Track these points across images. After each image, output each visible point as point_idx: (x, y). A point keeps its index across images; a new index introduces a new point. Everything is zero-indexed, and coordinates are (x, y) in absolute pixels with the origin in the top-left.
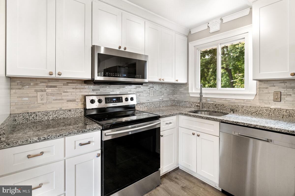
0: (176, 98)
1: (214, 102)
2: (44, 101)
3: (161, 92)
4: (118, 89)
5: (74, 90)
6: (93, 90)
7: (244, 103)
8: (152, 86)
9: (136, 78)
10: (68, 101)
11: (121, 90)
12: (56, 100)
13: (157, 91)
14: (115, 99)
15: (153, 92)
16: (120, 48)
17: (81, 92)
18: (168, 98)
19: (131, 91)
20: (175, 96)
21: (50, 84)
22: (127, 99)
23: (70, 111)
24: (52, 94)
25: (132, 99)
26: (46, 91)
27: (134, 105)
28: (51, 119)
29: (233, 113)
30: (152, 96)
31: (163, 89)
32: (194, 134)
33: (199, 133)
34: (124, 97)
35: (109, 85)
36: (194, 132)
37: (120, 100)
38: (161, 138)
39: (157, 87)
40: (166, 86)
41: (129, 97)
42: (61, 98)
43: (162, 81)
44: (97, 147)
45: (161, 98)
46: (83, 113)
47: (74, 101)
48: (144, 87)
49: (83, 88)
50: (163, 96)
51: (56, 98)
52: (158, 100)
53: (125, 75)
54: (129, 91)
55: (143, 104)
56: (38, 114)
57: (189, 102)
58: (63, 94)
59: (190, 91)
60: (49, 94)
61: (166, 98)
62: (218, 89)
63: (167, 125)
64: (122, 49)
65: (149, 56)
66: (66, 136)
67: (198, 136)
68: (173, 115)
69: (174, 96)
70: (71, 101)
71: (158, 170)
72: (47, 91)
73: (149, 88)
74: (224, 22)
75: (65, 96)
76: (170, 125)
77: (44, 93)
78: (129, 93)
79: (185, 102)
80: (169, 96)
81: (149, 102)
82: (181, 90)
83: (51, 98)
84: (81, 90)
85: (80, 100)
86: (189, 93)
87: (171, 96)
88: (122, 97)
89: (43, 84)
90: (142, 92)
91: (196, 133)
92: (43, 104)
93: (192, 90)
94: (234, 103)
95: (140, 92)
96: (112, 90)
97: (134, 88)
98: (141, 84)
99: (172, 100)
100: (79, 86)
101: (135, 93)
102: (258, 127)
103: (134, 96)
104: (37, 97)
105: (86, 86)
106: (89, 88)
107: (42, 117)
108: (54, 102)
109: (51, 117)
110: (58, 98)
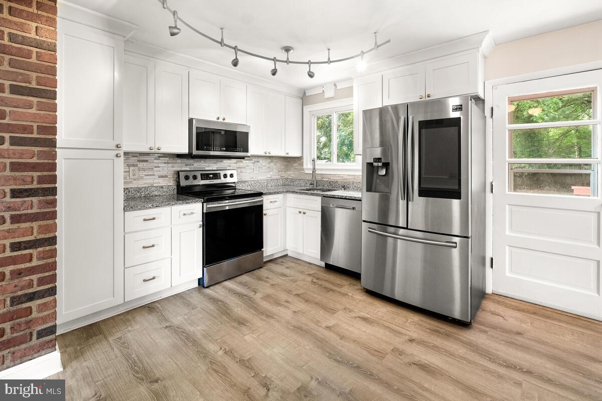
0: (289, 175)
1: (329, 179)
2: (136, 177)
3: (269, 168)
4: (214, 163)
5: (166, 165)
6: (186, 165)
7: (354, 179)
8: (257, 160)
9: (236, 152)
10: (160, 177)
11: (218, 165)
12: (148, 175)
13: (264, 166)
14: (211, 176)
15: (259, 167)
16: (218, 119)
17: (173, 167)
18: (278, 176)
19: (230, 166)
20: (289, 172)
21: (141, 159)
22: (225, 176)
23: (162, 187)
24: (144, 170)
25: (232, 176)
26: (137, 166)
27: (234, 183)
28: (143, 196)
29: (344, 189)
30: (257, 172)
31: (272, 164)
32: (300, 212)
33: (304, 211)
34: (222, 173)
35: (204, 159)
36: (300, 210)
37: (217, 177)
38: (264, 217)
39: (262, 162)
40: (275, 161)
41: (228, 173)
42: (152, 173)
43: (268, 154)
44: (198, 219)
45: (269, 176)
46: (176, 191)
47: (166, 177)
48: (247, 161)
49: (175, 163)
50: (271, 173)
51: (147, 173)
52: (265, 177)
53: (224, 149)
54: (228, 166)
55: (245, 182)
56: (130, 189)
57: (304, 180)
58: (155, 169)
59: (305, 167)
60: (141, 169)
61: (275, 176)
62: (333, 164)
63: (272, 204)
64: (221, 120)
65: (251, 127)
66: (172, 205)
67: (304, 213)
68: (278, 193)
69: (287, 172)
70: (162, 177)
71: (261, 250)
72: (139, 165)
73: (253, 163)
74: (338, 88)
75: (157, 171)
76: (276, 204)
77: (136, 168)
78: (228, 168)
79: (300, 180)
80: (280, 173)
81: (253, 179)
82: (295, 165)
83: (142, 173)
84: (174, 165)
85: (172, 176)
86: (303, 170)
87: (283, 173)
88: (220, 173)
89: (135, 158)
90: (245, 168)
91: (302, 211)
92: (135, 180)
93: (307, 165)
94: (346, 179)
95: (241, 168)
96: (207, 165)
97: (235, 163)
98: (243, 158)
99: (284, 178)
100: (171, 160)
101: (235, 168)
102: (347, 198)
103: (234, 172)
104: (129, 172)
105: (179, 161)
106: (181, 163)
107: (135, 193)
108: (145, 177)
109: (143, 193)
110: (150, 173)
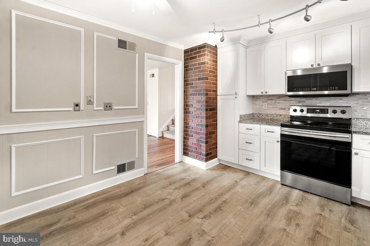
2: (266, 108)
5: (284, 102)
6: (299, 102)
9: (329, 90)
10: (280, 109)
14: (318, 111)
16: (312, 66)
21: (269, 98)
22: (334, 112)
23: (281, 115)
24: (271, 104)
34: (331, 109)
37: (324, 112)
38: (355, 156)
41: (339, 109)
42: (275, 107)
46: (290, 118)
47: (284, 109)
49: (290, 101)
53: (315, 89)
56: (263, 115)
64: (315, 66)
72: (268, 102)
75: (278, 105)
85: (288, 109)
88: (328, 109)
89: (266, 98)
96: (319, 102)
104: (263, 105)
107: (265, 117)
108: (271, 109)
109: (269, 117)
110: (274, 107)
